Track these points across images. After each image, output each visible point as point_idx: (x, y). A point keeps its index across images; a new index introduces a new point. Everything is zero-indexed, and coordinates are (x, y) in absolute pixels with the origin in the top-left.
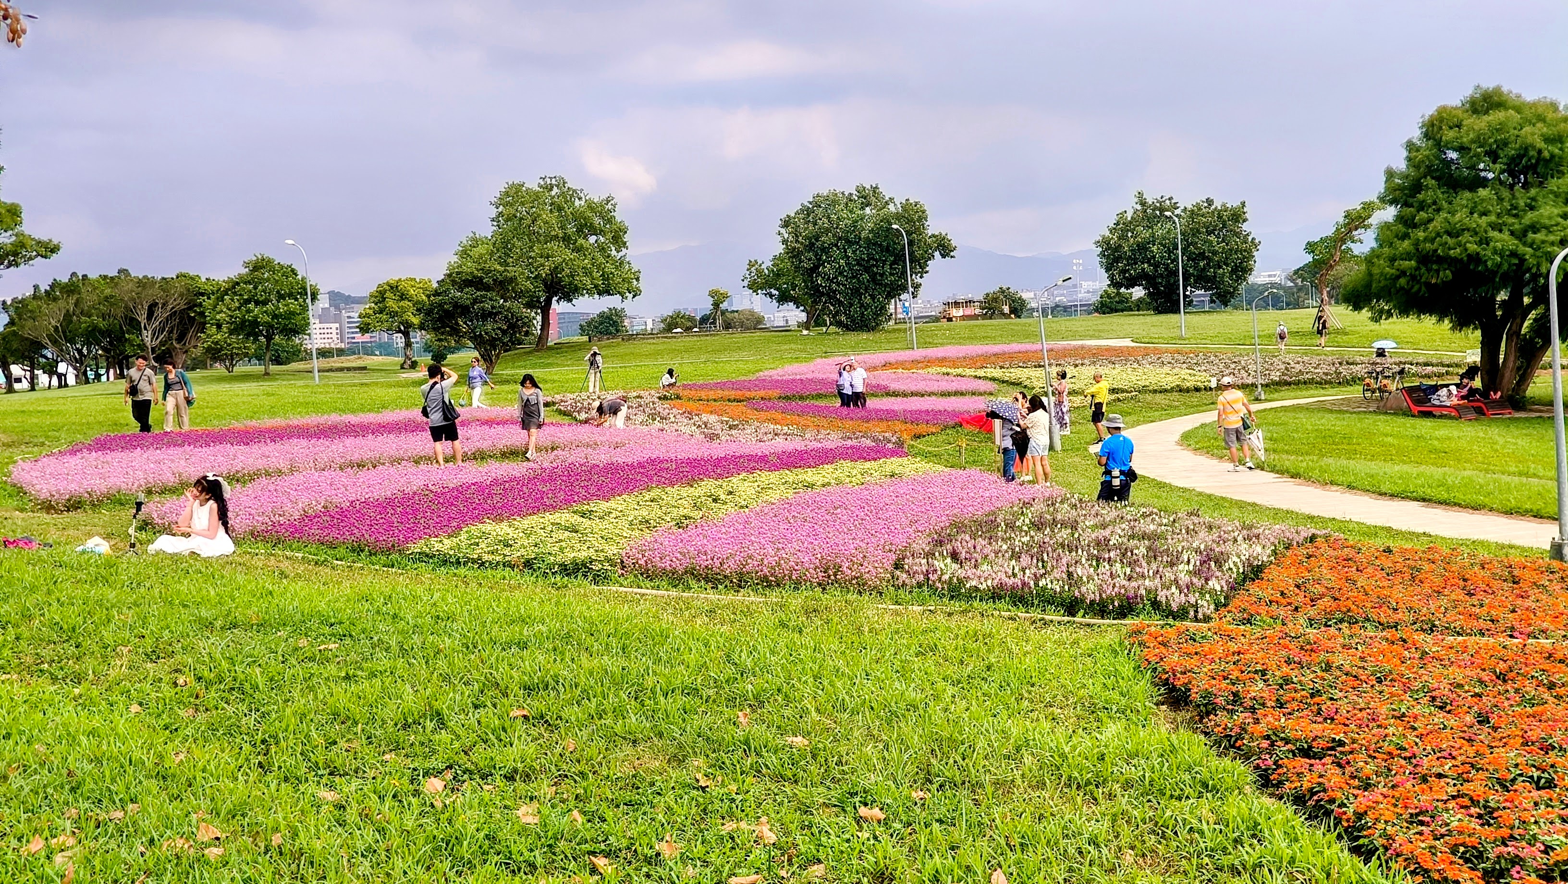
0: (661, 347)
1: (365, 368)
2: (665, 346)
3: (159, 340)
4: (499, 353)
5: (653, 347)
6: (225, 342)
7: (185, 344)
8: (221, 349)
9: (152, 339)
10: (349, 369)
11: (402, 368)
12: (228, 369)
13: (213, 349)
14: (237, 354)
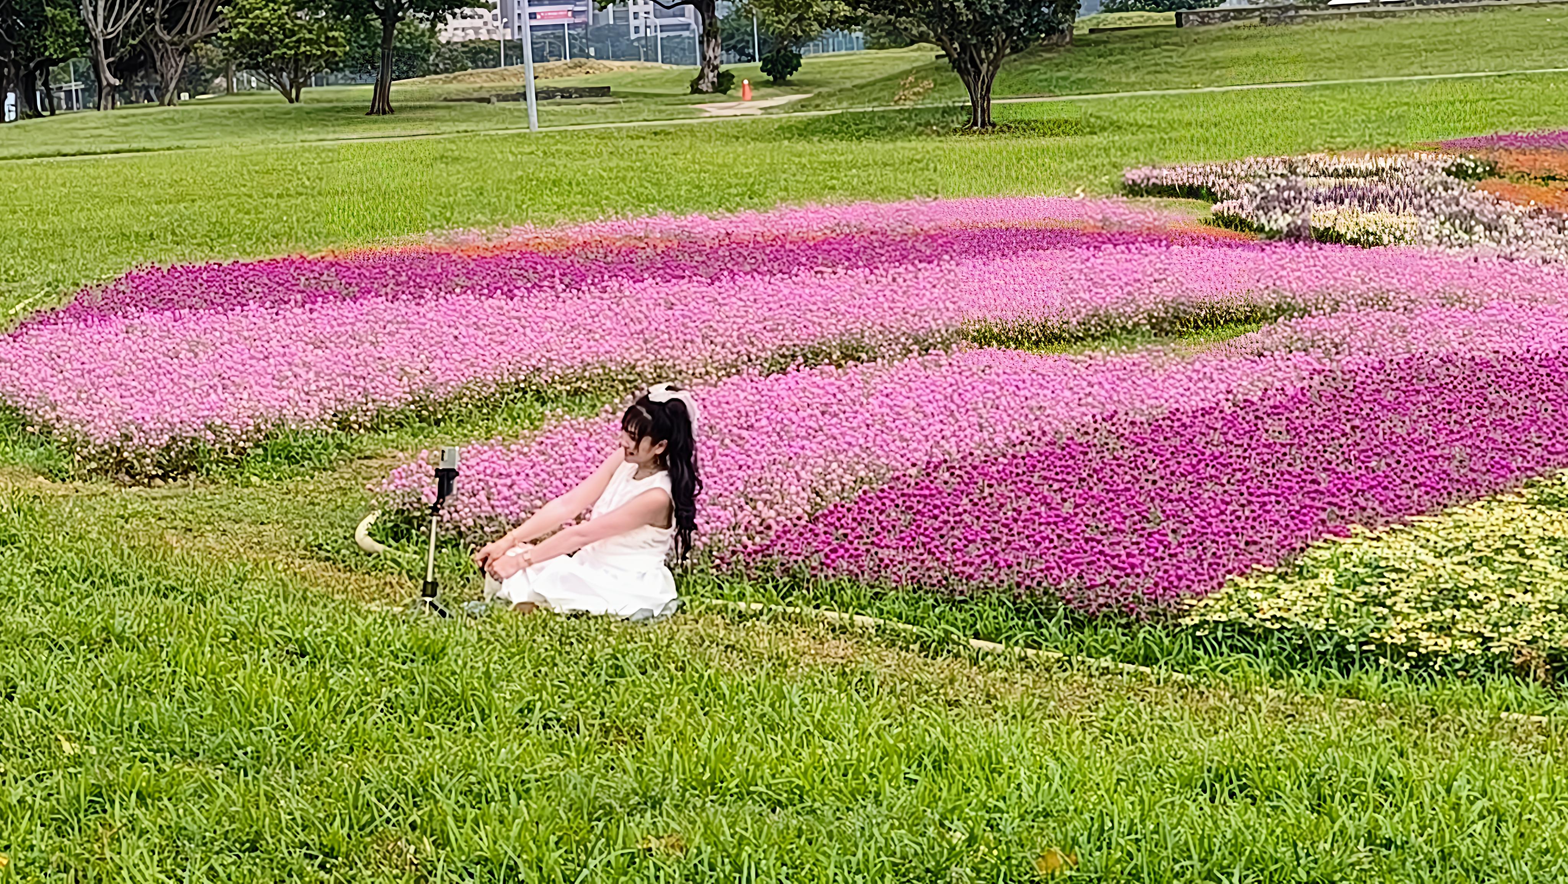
0: (1363, 39)
1: (604, 91)
2: (1375, 38)
3: (122, 23)
4: (999, 55)
5: (1343, 39)
6: (282, 27)
7: (183, 30)
8: (271, 44)
9: (106, 19)
10: (566, 93)
11: (695, 90)
12: (287, 94)
13: (253, 44)
14: (308, 58)
